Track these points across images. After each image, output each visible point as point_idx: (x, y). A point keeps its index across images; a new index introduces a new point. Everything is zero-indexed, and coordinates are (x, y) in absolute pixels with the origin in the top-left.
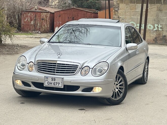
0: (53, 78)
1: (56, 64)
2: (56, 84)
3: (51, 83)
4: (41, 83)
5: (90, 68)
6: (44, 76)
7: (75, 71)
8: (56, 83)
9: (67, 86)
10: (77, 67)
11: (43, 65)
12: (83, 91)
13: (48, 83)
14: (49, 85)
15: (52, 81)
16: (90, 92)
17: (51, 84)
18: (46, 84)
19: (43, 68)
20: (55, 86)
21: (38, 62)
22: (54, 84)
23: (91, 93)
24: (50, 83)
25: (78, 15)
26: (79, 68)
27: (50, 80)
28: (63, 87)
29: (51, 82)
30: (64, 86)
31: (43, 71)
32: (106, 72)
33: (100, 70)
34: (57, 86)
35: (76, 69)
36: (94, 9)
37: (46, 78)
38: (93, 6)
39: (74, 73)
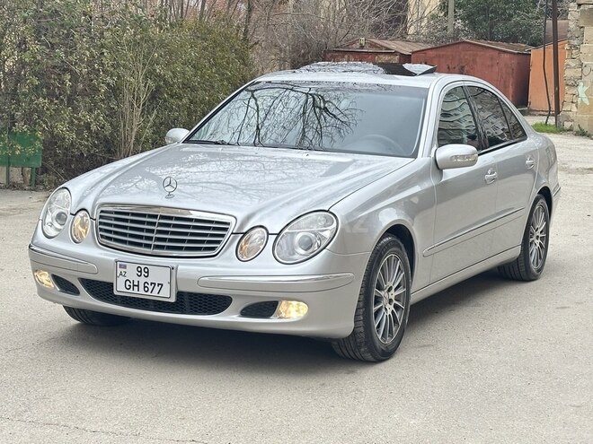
0: (143, 267)
1: (155, 217)
2: (151, 288)
3: (136, 283)
4: (108, 283)
5: (268, 234)
6: (114, 259)
7: (219, 242)
8: (152, 284)
9: (191, 295)
10: (226, 229)
11: (117, 219)
12: (246, 312)
13: (128, 283)
14: (131, 291)
15: (138, 278)
16: (268, 316)
17: (136, 288)
18: (120, 289)
19: (116, 233)
20: (149, 293)
21: (102, 212)
22: (145, 287)
23: (273, 320)
24: (134, 285)
25: (474, 61)
26: (232, 233)
27: (131, 273)
28: (173, 300)
29: (136, 279)
30: (180, 295)
31: (116, 240)
32: (324, 248)
33: (307, 239)
34: (154, 294)
35: (223, 236)
36: (525, 43)
37: (121, 266)
38: (523, 34)
39: (213, 249)
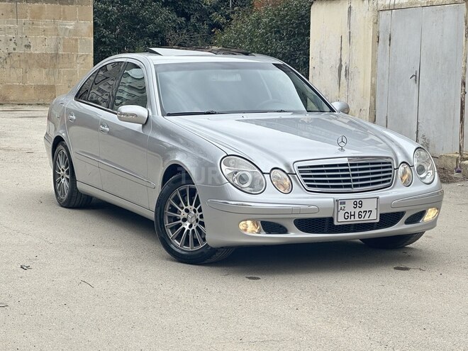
0: (358, 201)
1: (345, 165)
2: (363, 215)
3: (353, 214)
5: (410, 166)
8: (364, 212)
10: (390, 167)
11: (313, 172)
13: (347, 214)
14: (348, 220)
15: (355, 210)
16: (418, 221)
17: (353, 217)
18: (340, 220)
19: (317, 181)
20: (362, 219)
21: (299, 167)
22: (359, 215)
24: (351, 215)
26: (395, 169)
27: (349, 207)
28: (378, 220)
29: (353, 210)
30: (381, 215)
31: (319, 186)
34: (366, 219)
35: (390, 172)
37: (341, 203)
